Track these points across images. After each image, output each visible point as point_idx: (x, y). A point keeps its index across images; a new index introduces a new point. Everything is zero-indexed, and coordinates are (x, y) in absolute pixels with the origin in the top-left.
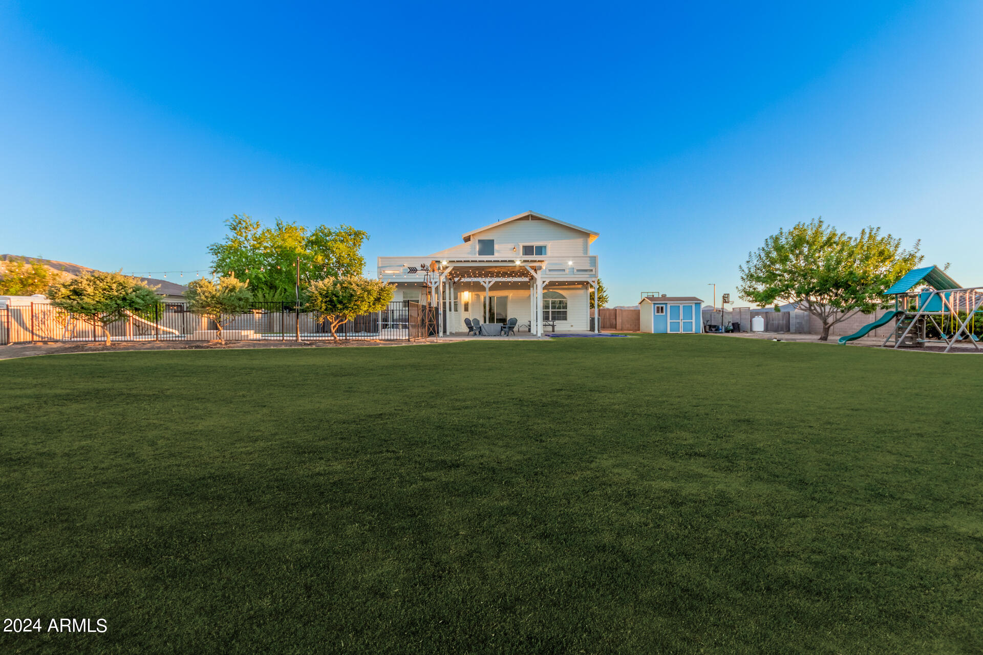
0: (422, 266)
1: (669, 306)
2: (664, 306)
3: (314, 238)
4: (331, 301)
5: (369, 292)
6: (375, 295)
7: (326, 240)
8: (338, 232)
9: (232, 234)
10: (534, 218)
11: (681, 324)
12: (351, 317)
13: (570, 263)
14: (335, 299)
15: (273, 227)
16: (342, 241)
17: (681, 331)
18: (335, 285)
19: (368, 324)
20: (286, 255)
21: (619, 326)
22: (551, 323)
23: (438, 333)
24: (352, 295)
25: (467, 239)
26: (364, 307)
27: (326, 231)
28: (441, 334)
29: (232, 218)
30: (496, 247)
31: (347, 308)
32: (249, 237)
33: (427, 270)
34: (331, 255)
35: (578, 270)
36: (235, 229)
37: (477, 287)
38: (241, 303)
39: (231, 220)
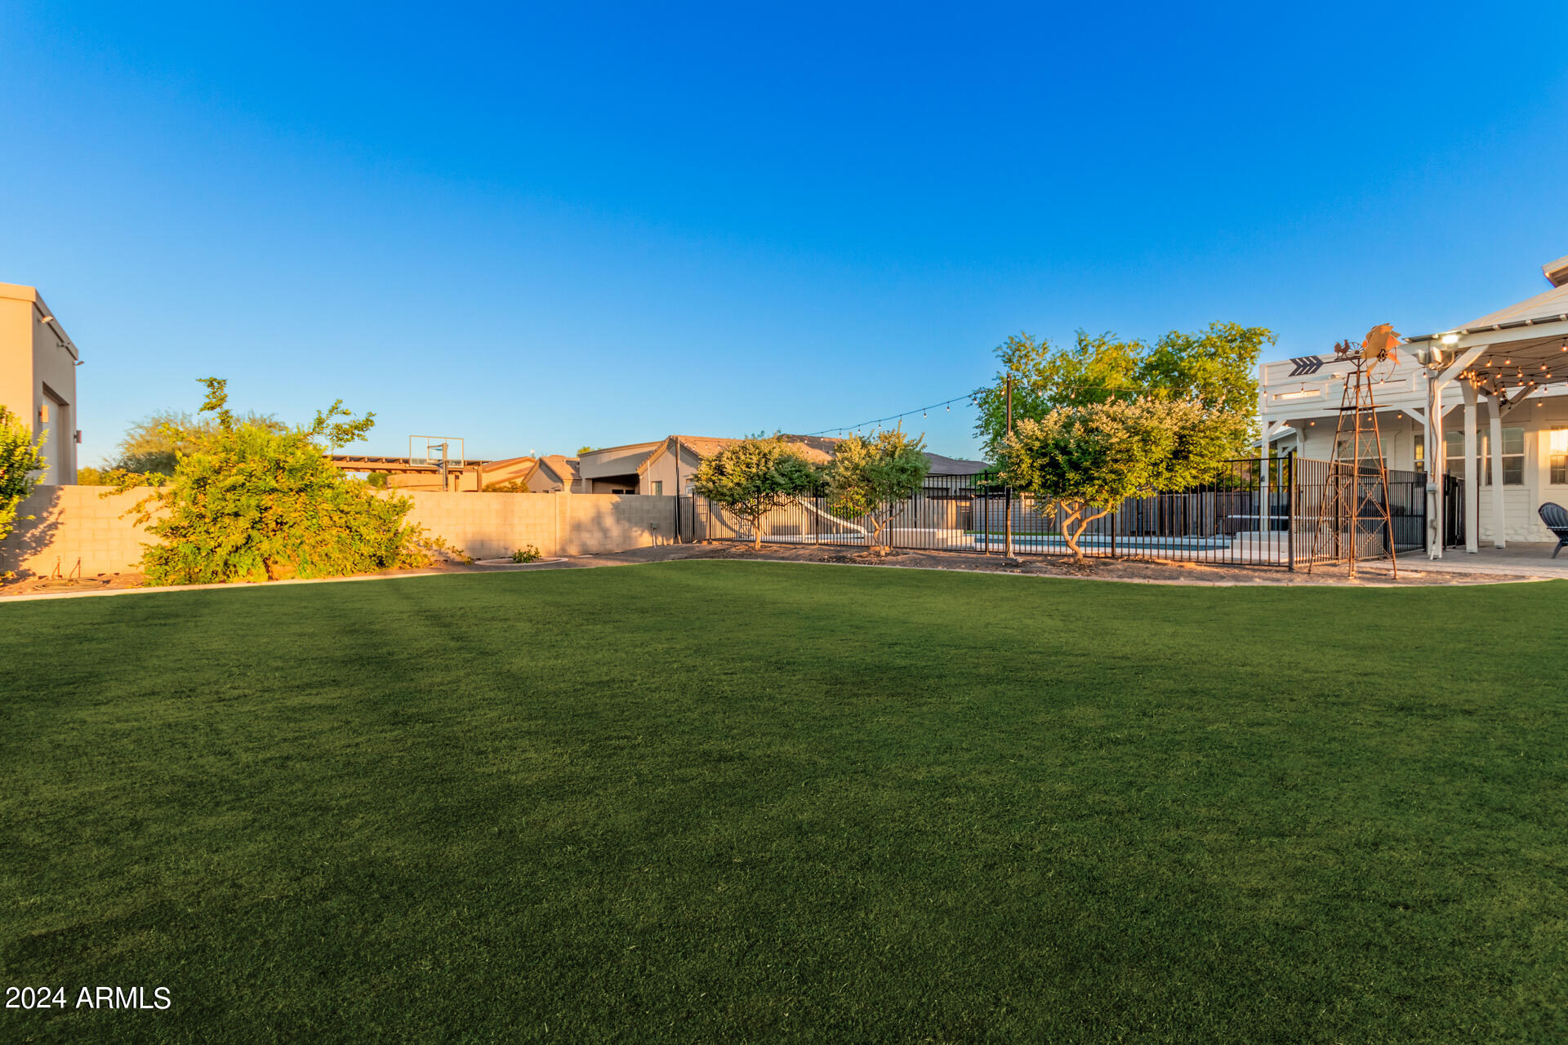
0: (1338, 348)
3: (1155, 358)
7: (1180, 358)
8: (1204, 337)
9: (1004, 370)
15: (1070, 346)
16: (1213, 355)
23: (1425, 546)
24: (1105, 449)
28: (1435, 548)
29: (1006, 343)
32: (1030, 370)
33: (1356, 357)
36: (1010, 361)
39: (1004, 347)
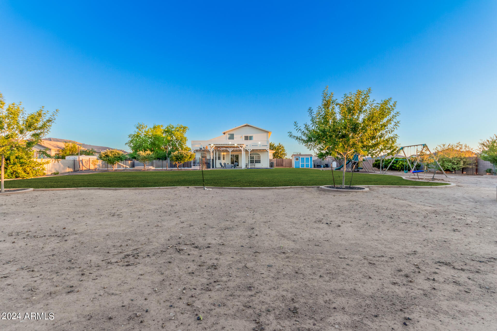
1: (300, 158)
2: (299, 158)
3: (166, 130)
4: (177, 158)
5: (188, 156)
6: (189, 156)
7: (172, 130)
8: (176, 127)
9: (137, 130)
10: (248, 126)
11: (305, 165)
12: (183, 162)
13: (259, 143)
14: (178, 157)
15: (152, 127)
16: (178, 131)
17: (305, 167)
18: (178, 153)
19: (188, 165)
20: (156, 138)
21: (284, 165)
22: (254, 164)
24: (183, 156)
25: (224, 133)
26: (186, 160)
27: (171, 126)
28: (211, 167)
29: (137, 124)
30: (235, 136)
31: (182, 160)
32: (143, 132)
34: (174, 136)
35: (262, 146)
37: (227, 151)
38: (152, 158)
